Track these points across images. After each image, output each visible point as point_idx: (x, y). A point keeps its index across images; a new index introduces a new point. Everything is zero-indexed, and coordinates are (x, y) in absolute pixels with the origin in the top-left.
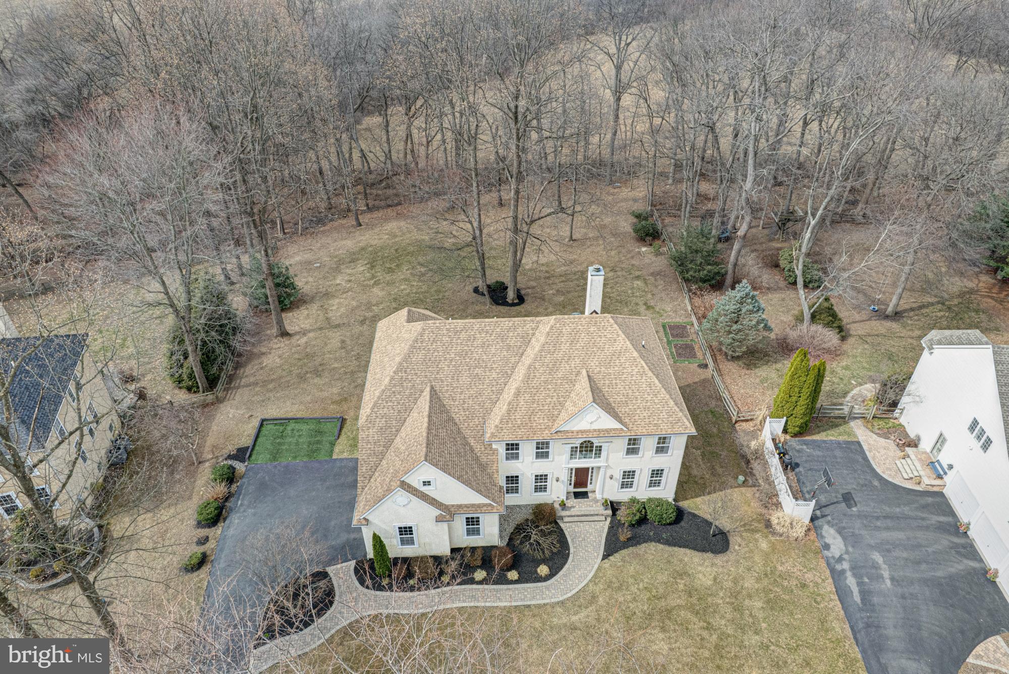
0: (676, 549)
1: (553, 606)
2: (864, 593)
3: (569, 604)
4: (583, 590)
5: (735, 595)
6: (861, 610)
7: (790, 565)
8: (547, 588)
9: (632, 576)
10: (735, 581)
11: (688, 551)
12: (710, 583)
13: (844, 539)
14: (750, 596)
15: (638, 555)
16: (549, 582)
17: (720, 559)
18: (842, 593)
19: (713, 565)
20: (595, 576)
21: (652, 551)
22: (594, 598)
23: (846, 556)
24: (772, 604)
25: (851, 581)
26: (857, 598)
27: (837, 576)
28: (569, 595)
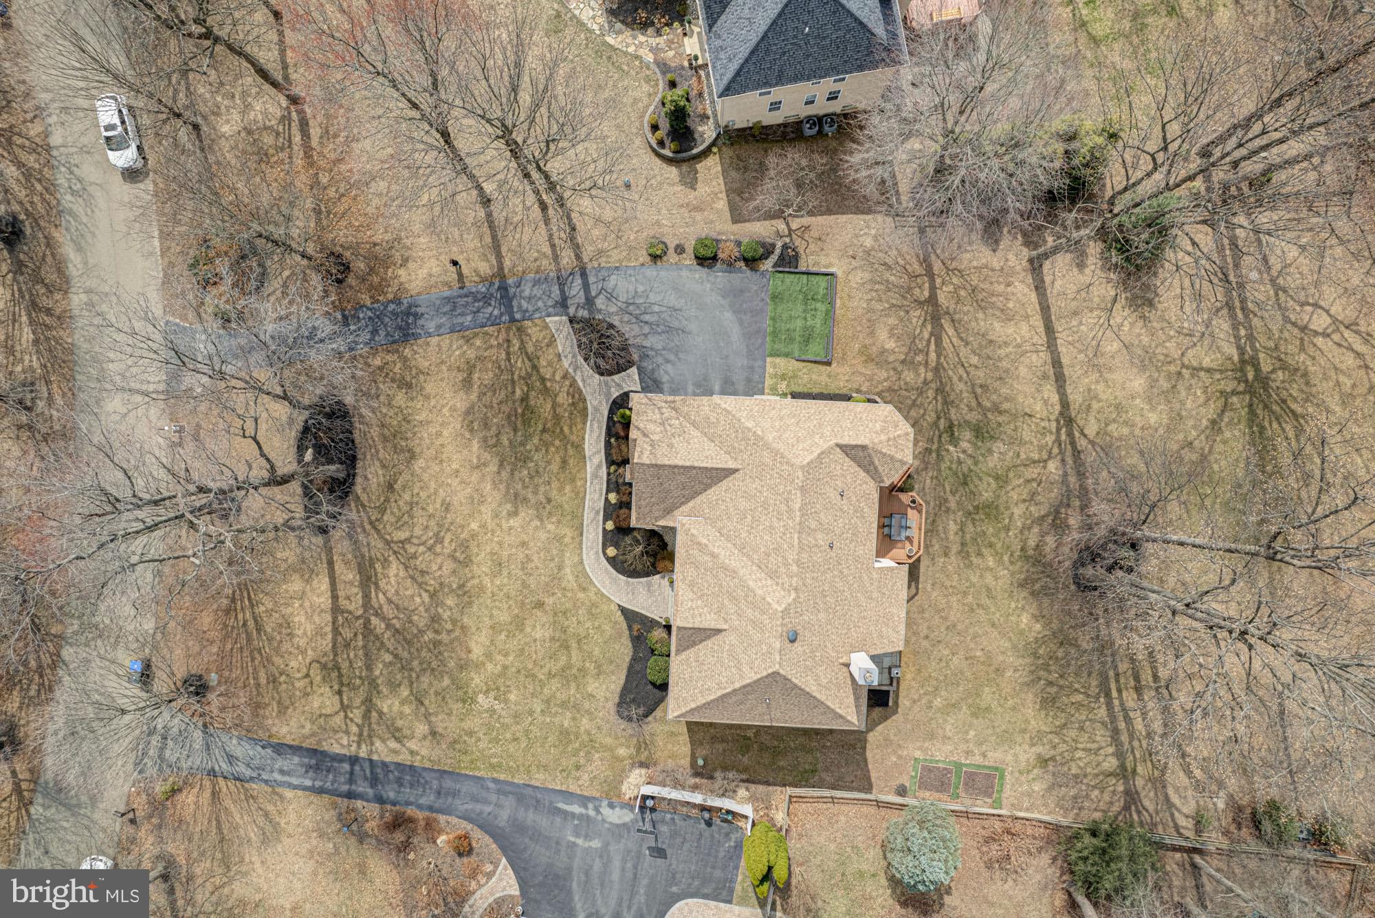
0: (625, 672)
1: (580, 554)
2: (566, 815)
3: (580, 568)
4: (591, 582)
5: (576, 707)
6: (551, 803)
7: (598, 765)
8: (597, 553)
9: (600, 627)
10: (588, 712)
11: (622, 682)
12: (590, 690)
13: (618, 826)
14: (574, 719)
15: (620, 637)
16: (601, 555)
17: (611, 706)
18: (568, 796)
19: (607, 699)
20: (603, 595)
21: (624, 650)
22: (584, 589)
23: (600, 818)
24: (565, 734)
25: (576, 809)
26: (561, 805)
27: (584, 800)
28: (588, 570)
